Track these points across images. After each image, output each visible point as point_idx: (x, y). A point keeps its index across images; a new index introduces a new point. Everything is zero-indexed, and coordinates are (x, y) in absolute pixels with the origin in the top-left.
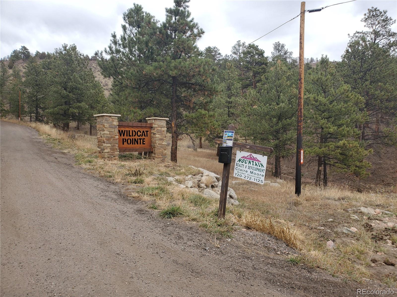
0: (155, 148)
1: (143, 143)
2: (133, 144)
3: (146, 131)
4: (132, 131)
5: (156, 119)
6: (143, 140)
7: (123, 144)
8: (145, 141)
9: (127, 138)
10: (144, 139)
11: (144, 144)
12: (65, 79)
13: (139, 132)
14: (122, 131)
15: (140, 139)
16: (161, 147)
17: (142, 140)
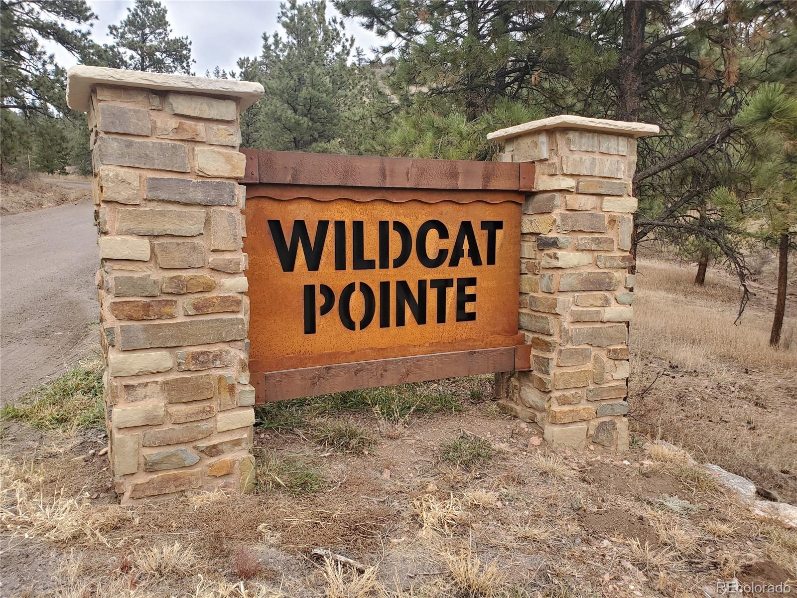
0: (547, 346)
1: (460, 307)
2: (385, 323)
3: (485, 225)
4: (383, 225)
5: (565, 129)
6: (461, 290)
7: (310, 328)
8: (472, 298)
9: (338, 281)
10: (472, 282)
11: (472, 317)
12: (292, 82)
13: (433, 234)
14: (300, 226)
15: (442, 285)
16: (593, 340)
17: (451, 293)
